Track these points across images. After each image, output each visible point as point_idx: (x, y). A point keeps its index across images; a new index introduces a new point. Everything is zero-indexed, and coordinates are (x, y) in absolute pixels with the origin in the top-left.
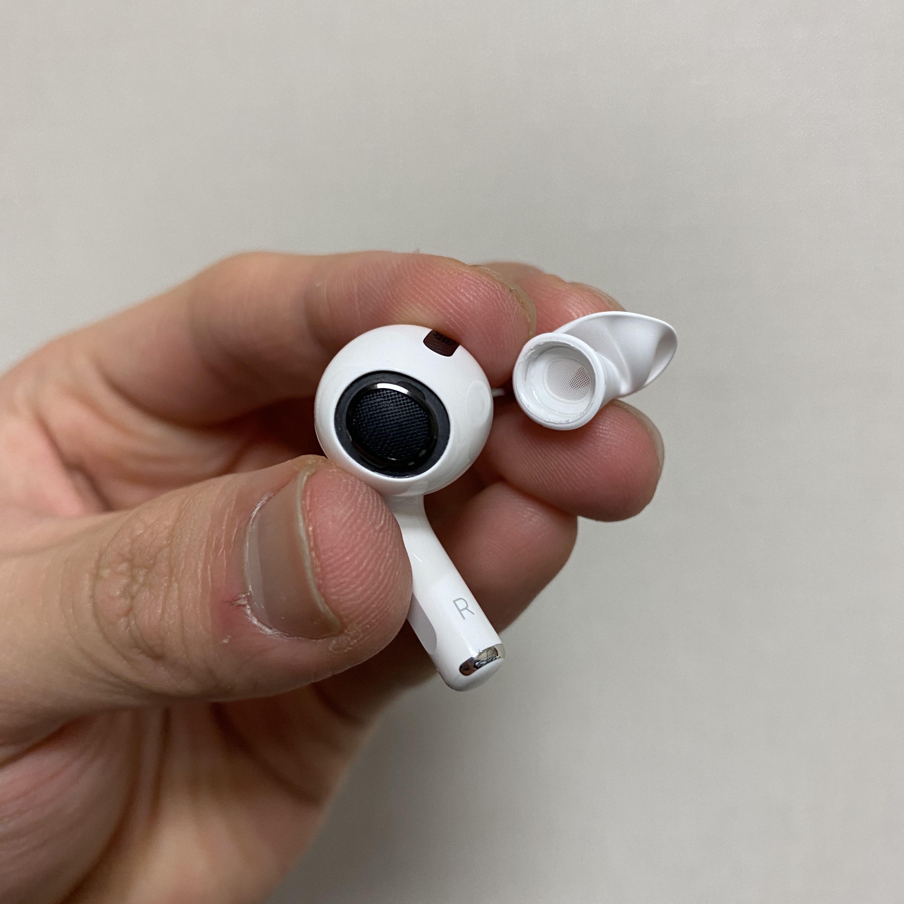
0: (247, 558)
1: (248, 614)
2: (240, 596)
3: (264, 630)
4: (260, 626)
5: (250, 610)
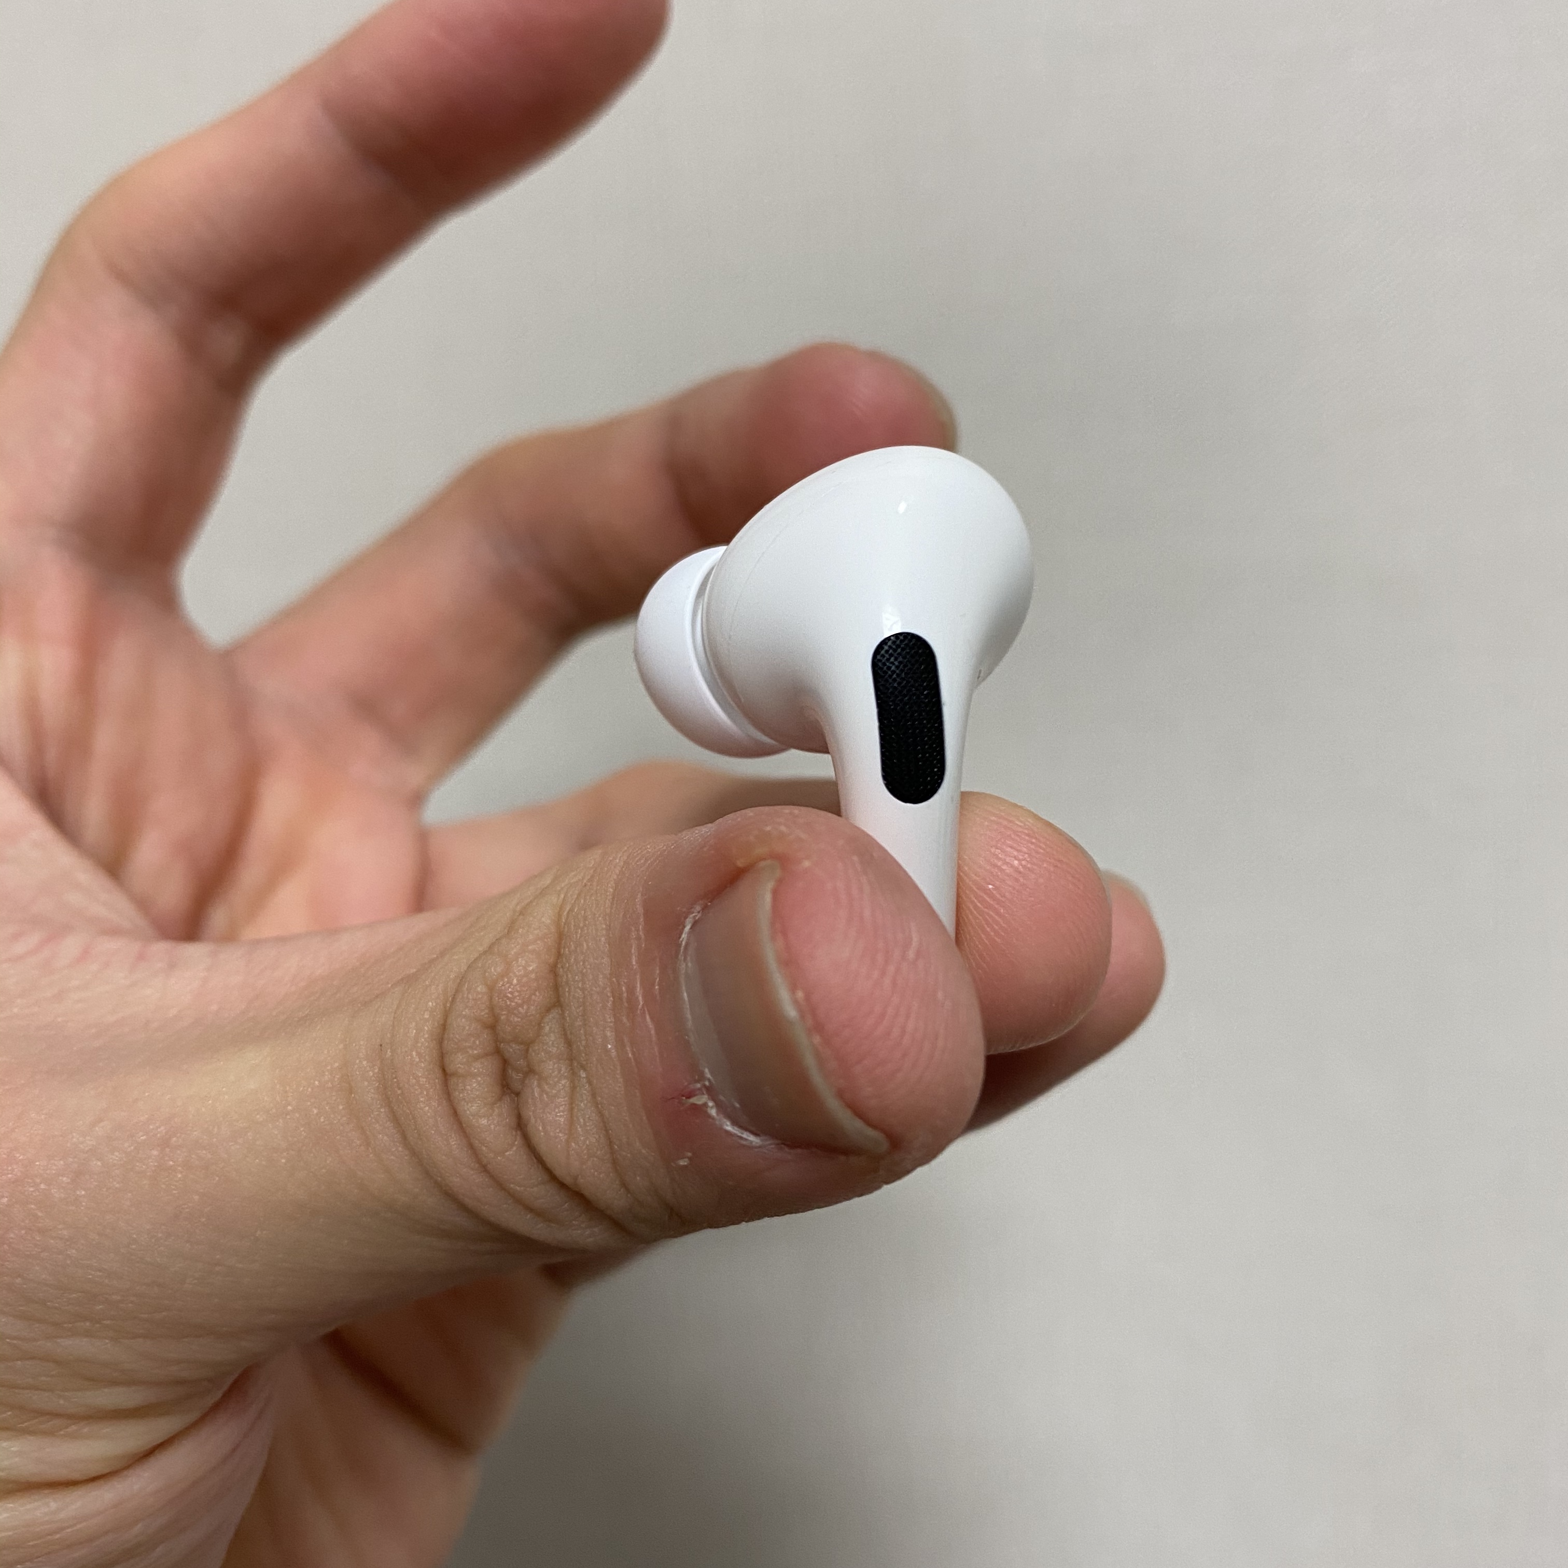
0: (691, 1022)
1: (713, 1116)
2: (692, 1087)
3: (746, 1140)
4: (740, 1134)
5: (715, 1108)
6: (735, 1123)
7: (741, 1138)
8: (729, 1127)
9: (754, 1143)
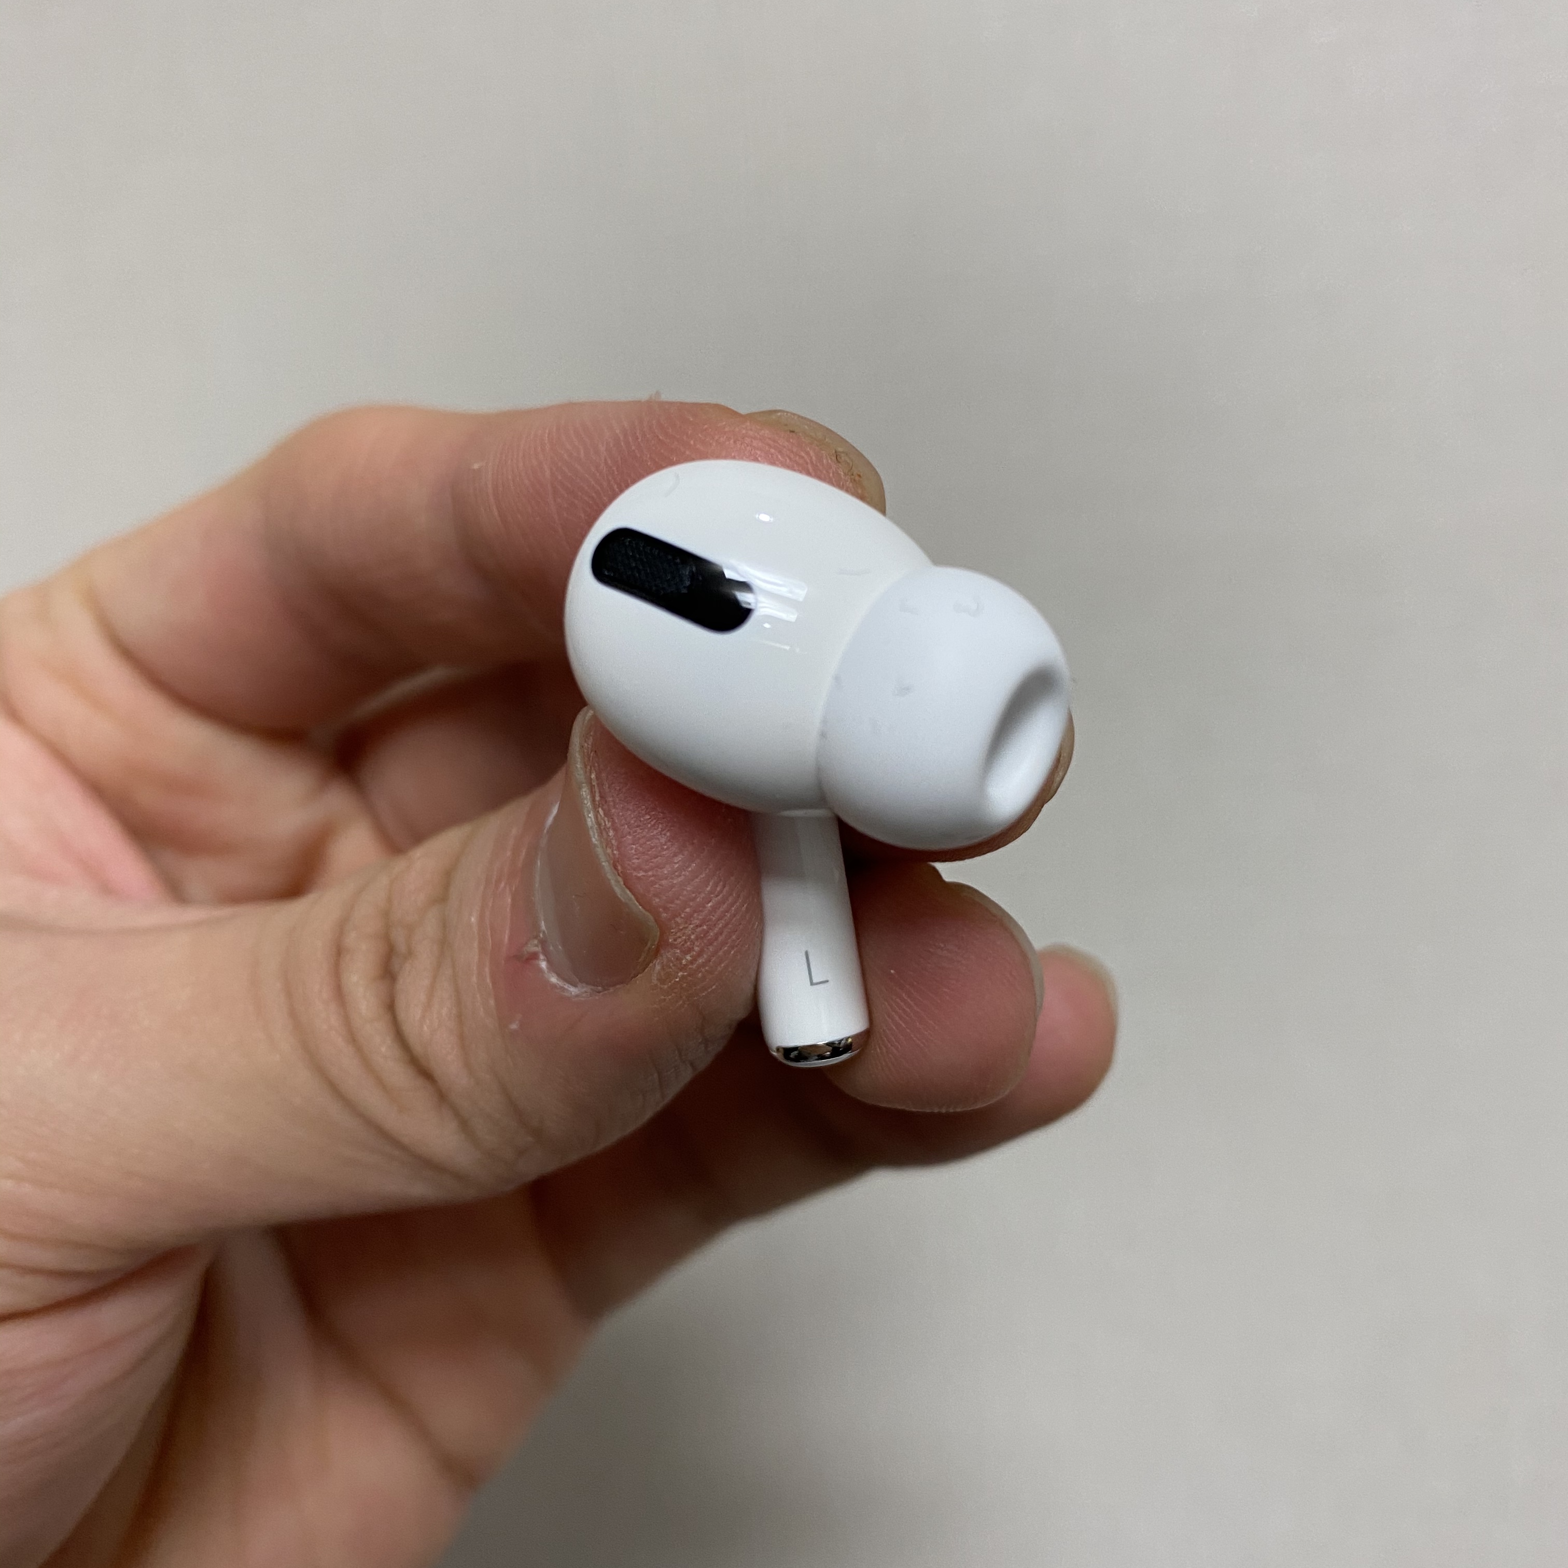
1: (543, 969)
3: (567, 990)
4: (561, 986)
5: (546, 961)
6: (559, 975)
7: (563, 989)
8: (554, 979)
9: (573, 993)
